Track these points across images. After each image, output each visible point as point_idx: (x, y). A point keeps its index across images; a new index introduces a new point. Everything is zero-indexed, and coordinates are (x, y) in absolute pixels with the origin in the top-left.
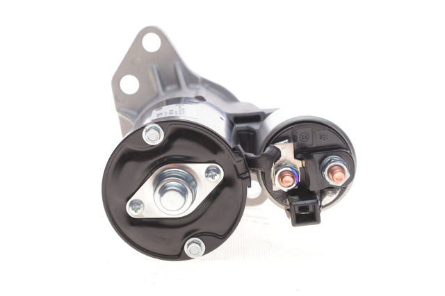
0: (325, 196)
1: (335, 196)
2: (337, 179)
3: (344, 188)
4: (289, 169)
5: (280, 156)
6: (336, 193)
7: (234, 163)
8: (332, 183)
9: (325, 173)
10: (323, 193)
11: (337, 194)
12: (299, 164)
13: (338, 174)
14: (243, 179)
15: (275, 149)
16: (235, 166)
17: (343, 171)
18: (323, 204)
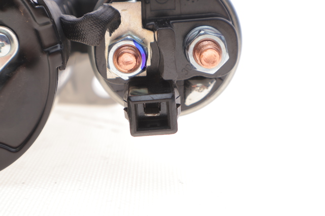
0: (191, 91)
1: (206, 91)
2: (208, 61)
3: (220, 79)
4: (132, 43)
5: (119, 22)
6: (207, 86)
7: (37, 27)
8: (200, 69)
9: (190, 52)
10: (187, 87)
11: (210, 88)
12: (149, 37)
13: (209, 53)
14: (50, 54)
15: (110, 10)
16: (37, 33)
17: (218, 48)
18: (188, 102)
